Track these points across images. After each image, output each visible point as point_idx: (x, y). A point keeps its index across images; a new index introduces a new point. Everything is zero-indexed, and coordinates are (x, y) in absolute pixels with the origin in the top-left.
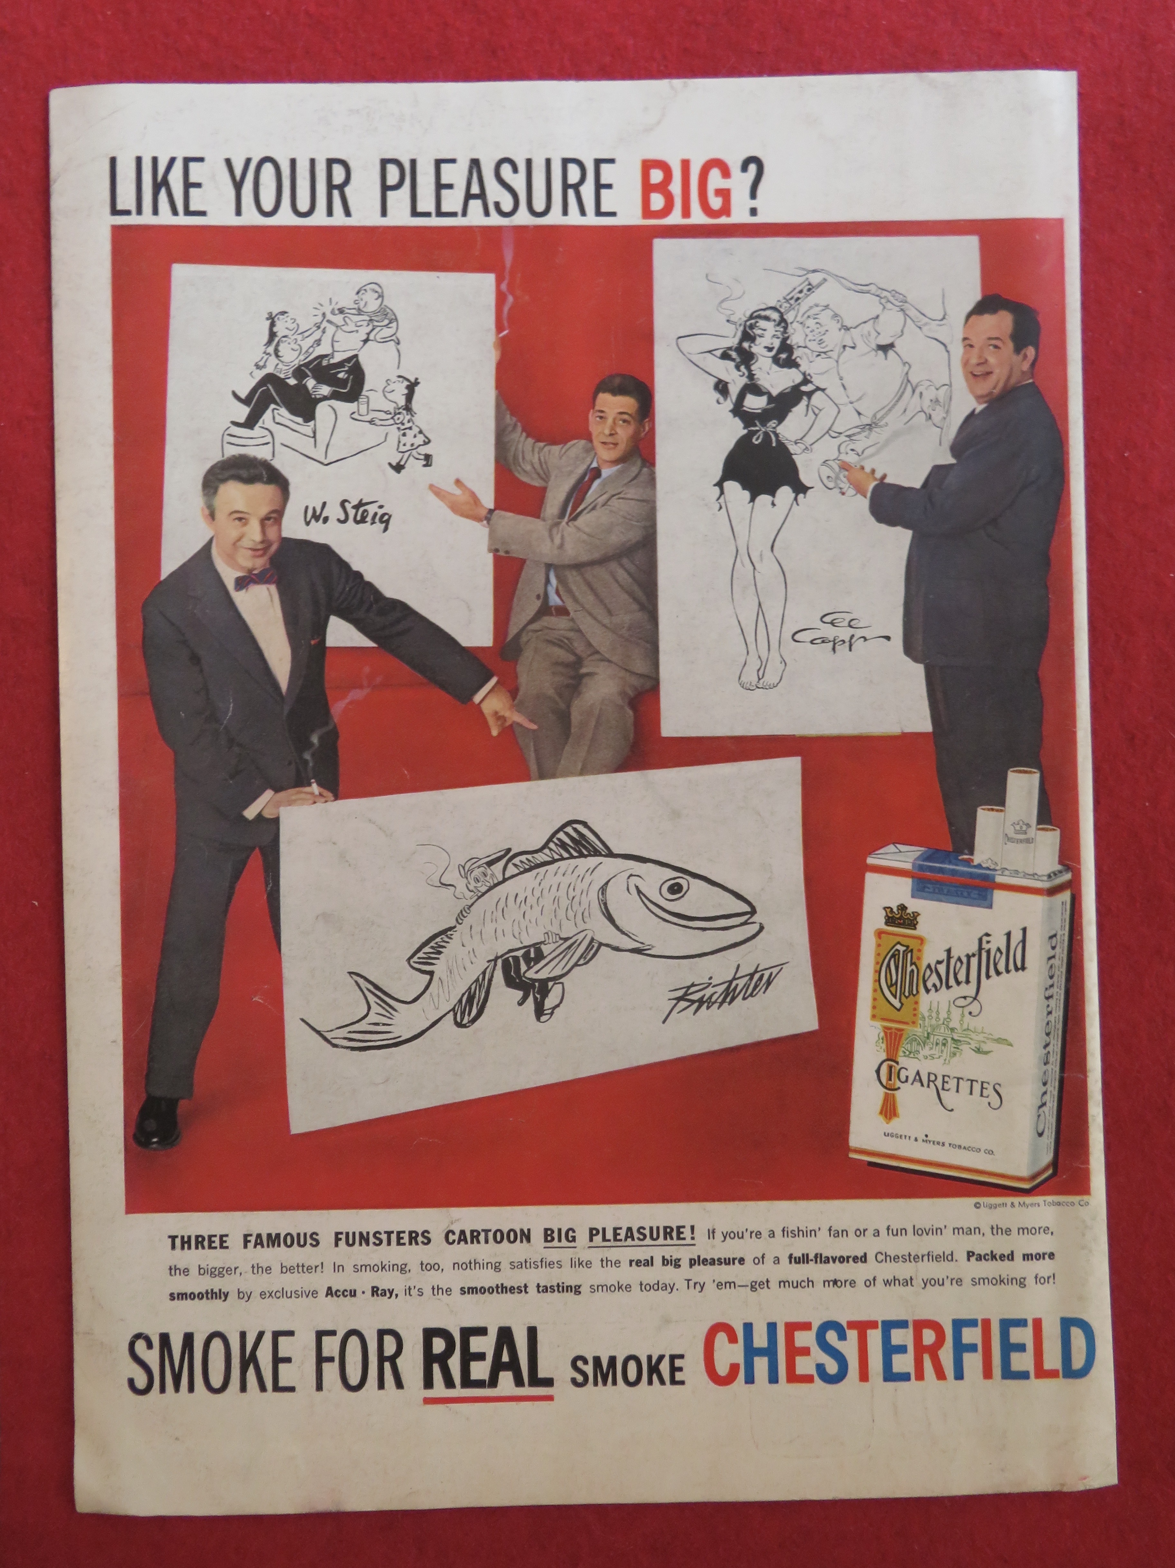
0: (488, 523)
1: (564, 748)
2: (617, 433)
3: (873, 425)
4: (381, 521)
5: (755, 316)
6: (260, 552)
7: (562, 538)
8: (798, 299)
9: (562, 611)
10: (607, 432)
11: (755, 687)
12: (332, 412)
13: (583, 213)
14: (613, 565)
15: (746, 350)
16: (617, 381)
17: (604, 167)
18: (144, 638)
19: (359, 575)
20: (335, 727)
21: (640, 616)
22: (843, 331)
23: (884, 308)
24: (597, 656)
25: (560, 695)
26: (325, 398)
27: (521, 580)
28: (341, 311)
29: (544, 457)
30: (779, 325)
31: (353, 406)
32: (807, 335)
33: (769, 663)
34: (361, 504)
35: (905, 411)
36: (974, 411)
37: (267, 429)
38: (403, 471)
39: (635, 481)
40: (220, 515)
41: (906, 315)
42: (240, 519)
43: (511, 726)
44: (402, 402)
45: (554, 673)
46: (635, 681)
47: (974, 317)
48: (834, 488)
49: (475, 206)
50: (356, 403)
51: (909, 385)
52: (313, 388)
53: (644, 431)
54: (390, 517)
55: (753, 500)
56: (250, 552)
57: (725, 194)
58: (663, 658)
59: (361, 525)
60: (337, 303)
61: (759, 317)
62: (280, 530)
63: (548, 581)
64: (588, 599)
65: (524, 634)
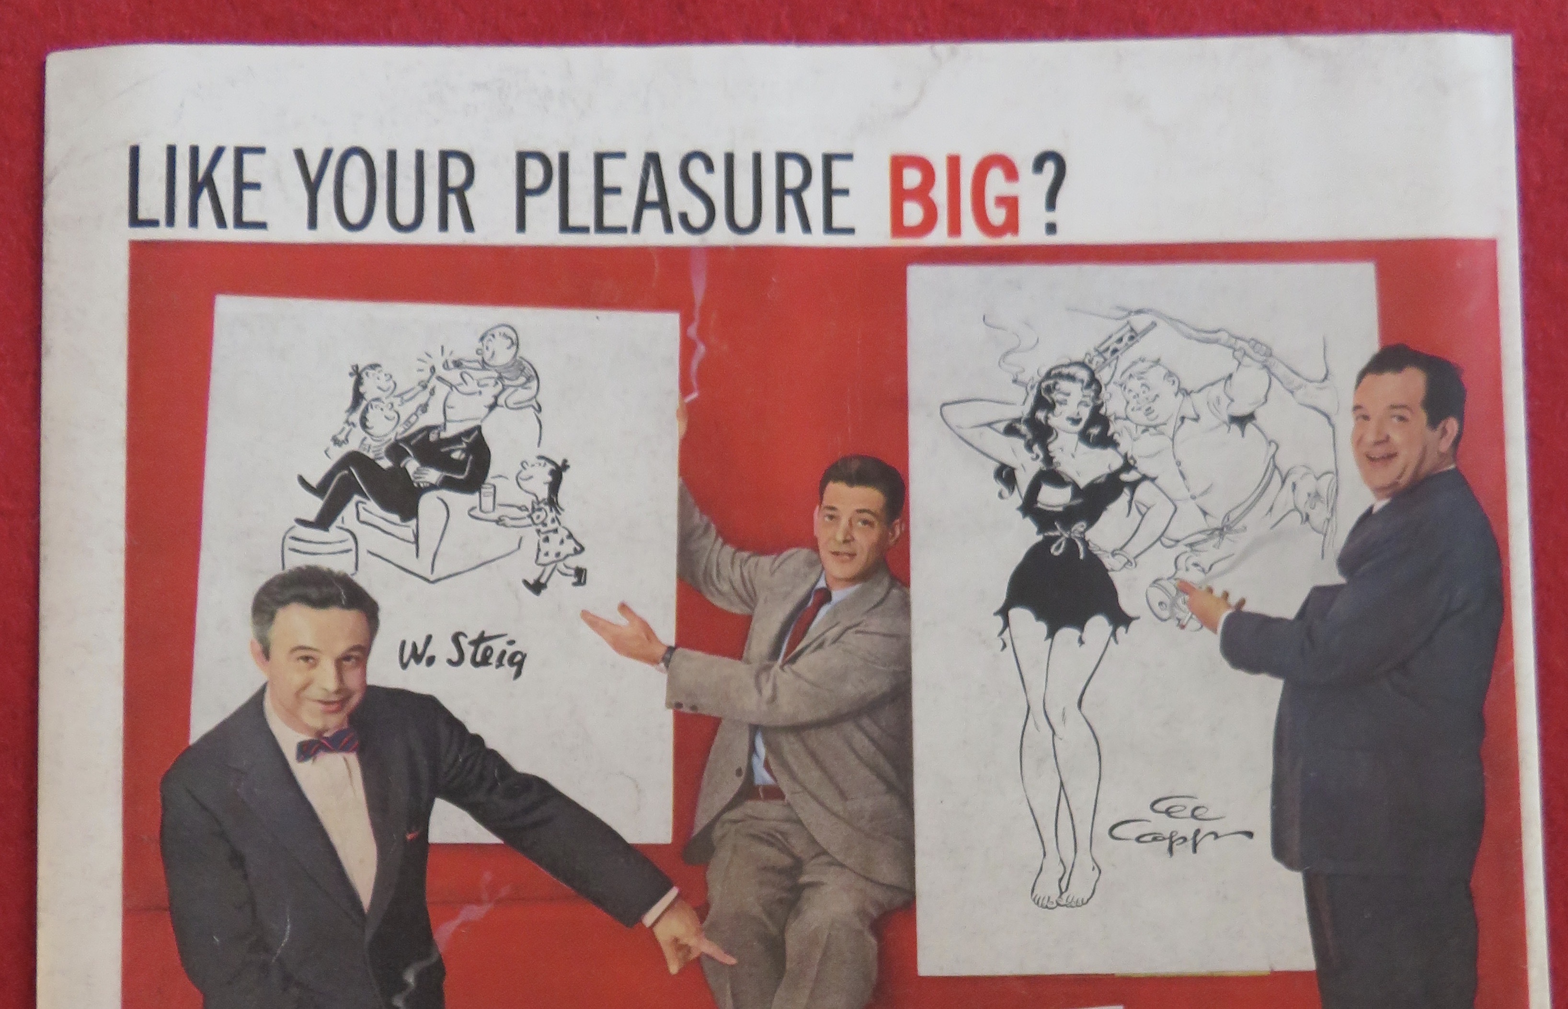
0: (667, 666)
1: (775, 992)
2: (853, 539)
3: (1225, 529)
4: (511, 662)
5: (1055, 375)
6: (333, 707)
7: (775, 688)
8: (1115, 351)
9: (774, 793)
10: (840, 537)
11: (1055, 905)
12: (444, 507)
13: (806, 227)
14: (849, 727)
15: (1040, 421)
16: (855, 465)
17: (837, 166)
18: (162, 827)
19: (477, 740)
20: (440, 961)
21: (888, 801)
22: (1180, 396)
23: (1240, 363)
24: (824, 859)
25: (770, 915)
26: (432, 487)
27: (713, 748)
28: (458, 364)
29: (749, 572)
30: (1089, 386)
31: (470, 500)
32: (1128, 403)
33: (1075, 869)
34: (482, 638)
35: (1271, 509)
36: (1371, 508)
37: (348, 530)
38: (543, 592)
39: (880, 608)
40: (279, 652)
41: (1271, 374)
42: (306, 658)
43: (698, 959)
44: (543, 493)
45: (761, 883)
46: (880, 895)
47: (1369, 378)
48: (1169, 618)
49: (652, 218)
50: (477, 494)
51: (1276, 472)
52: (415, 473)
53: (894, 535)
54: (524, 656)
55: (1051, 634)
56: (321, 707)
57: (1010, 204)
58: (921, 862)
59: (483, 669)
60: (452, 353)
61: (1060, 376)
62: (364, 674)
63: (753, 750)
64: (812, 776)
65: (718, 825)
